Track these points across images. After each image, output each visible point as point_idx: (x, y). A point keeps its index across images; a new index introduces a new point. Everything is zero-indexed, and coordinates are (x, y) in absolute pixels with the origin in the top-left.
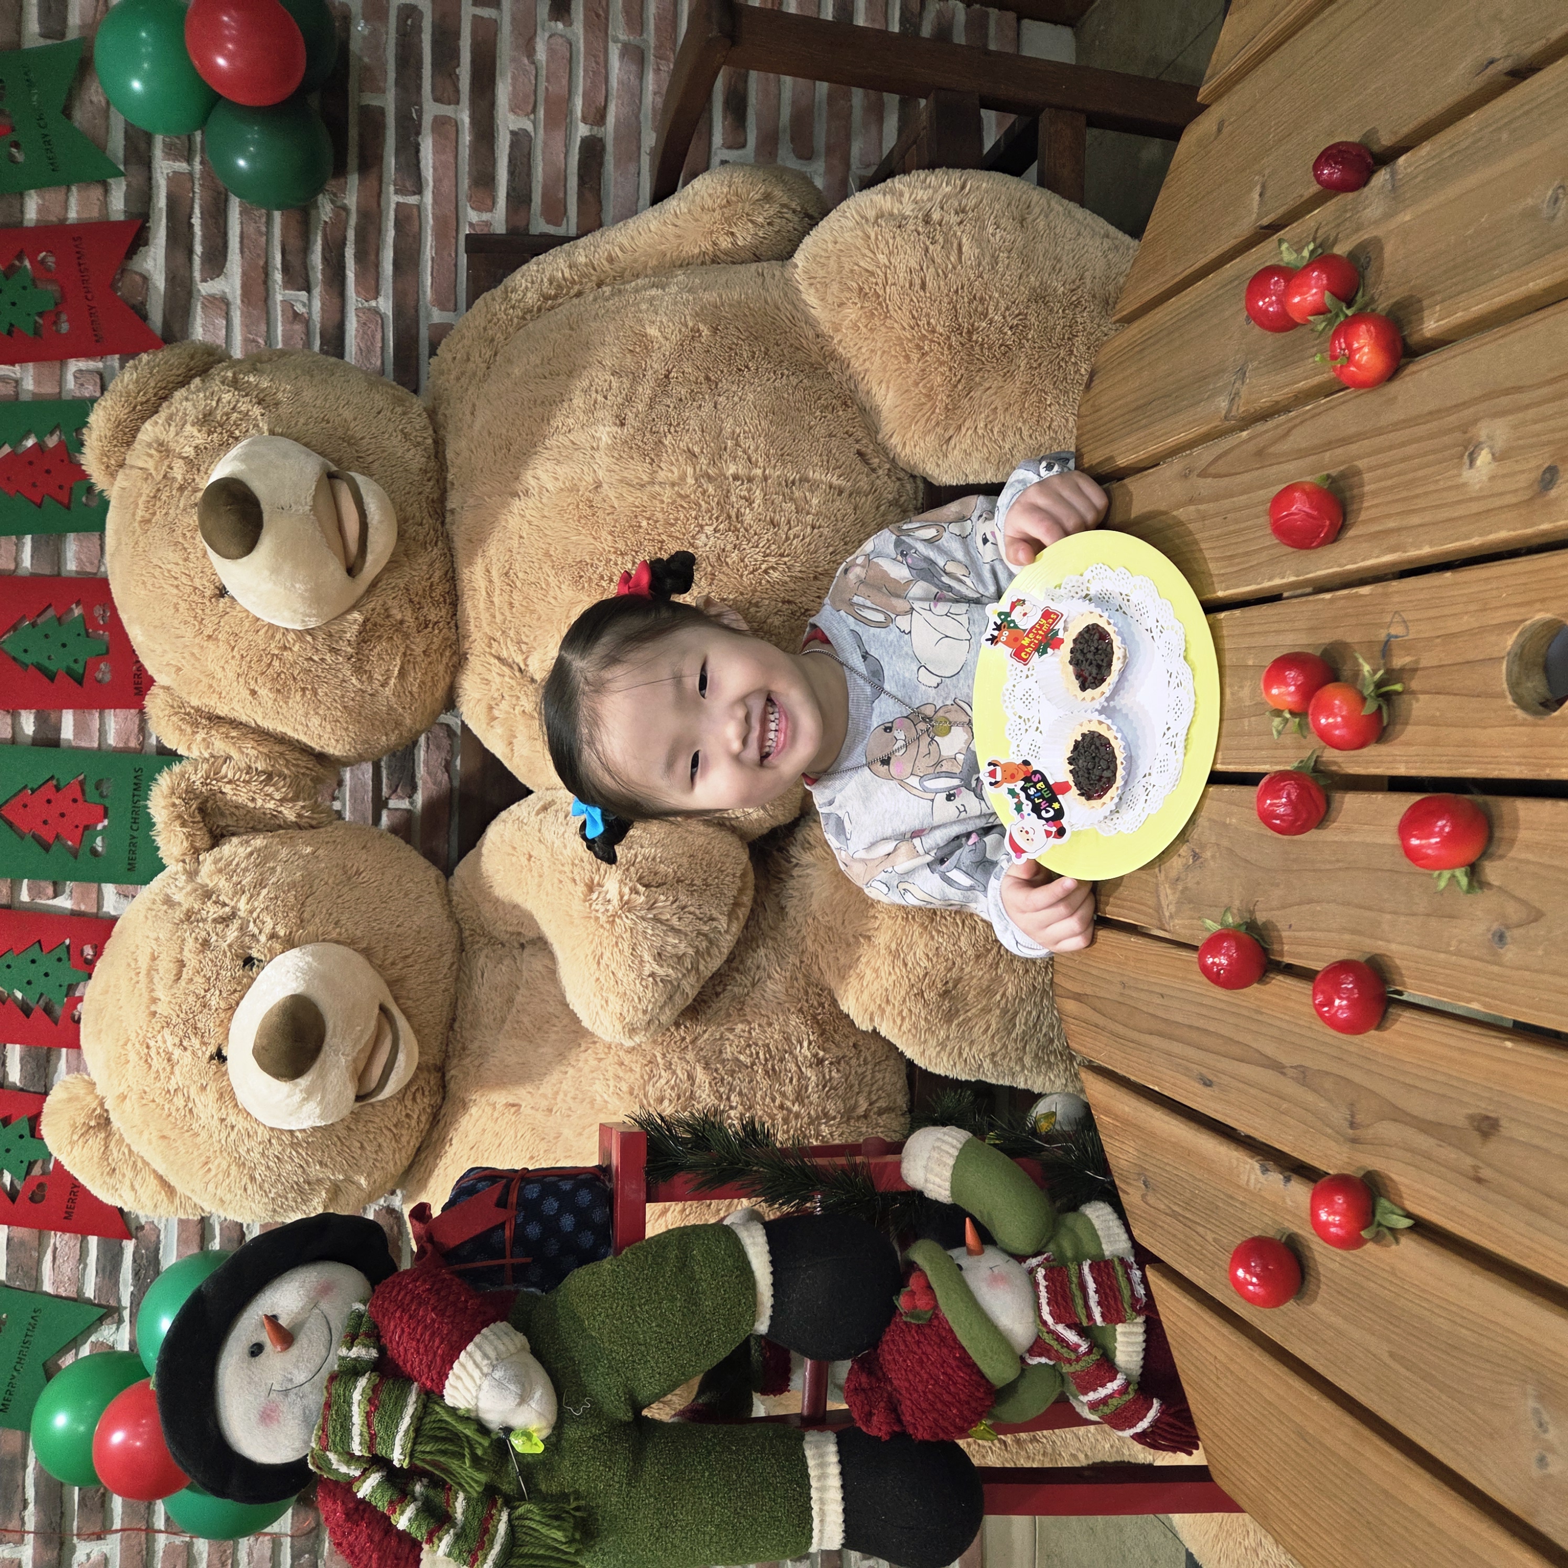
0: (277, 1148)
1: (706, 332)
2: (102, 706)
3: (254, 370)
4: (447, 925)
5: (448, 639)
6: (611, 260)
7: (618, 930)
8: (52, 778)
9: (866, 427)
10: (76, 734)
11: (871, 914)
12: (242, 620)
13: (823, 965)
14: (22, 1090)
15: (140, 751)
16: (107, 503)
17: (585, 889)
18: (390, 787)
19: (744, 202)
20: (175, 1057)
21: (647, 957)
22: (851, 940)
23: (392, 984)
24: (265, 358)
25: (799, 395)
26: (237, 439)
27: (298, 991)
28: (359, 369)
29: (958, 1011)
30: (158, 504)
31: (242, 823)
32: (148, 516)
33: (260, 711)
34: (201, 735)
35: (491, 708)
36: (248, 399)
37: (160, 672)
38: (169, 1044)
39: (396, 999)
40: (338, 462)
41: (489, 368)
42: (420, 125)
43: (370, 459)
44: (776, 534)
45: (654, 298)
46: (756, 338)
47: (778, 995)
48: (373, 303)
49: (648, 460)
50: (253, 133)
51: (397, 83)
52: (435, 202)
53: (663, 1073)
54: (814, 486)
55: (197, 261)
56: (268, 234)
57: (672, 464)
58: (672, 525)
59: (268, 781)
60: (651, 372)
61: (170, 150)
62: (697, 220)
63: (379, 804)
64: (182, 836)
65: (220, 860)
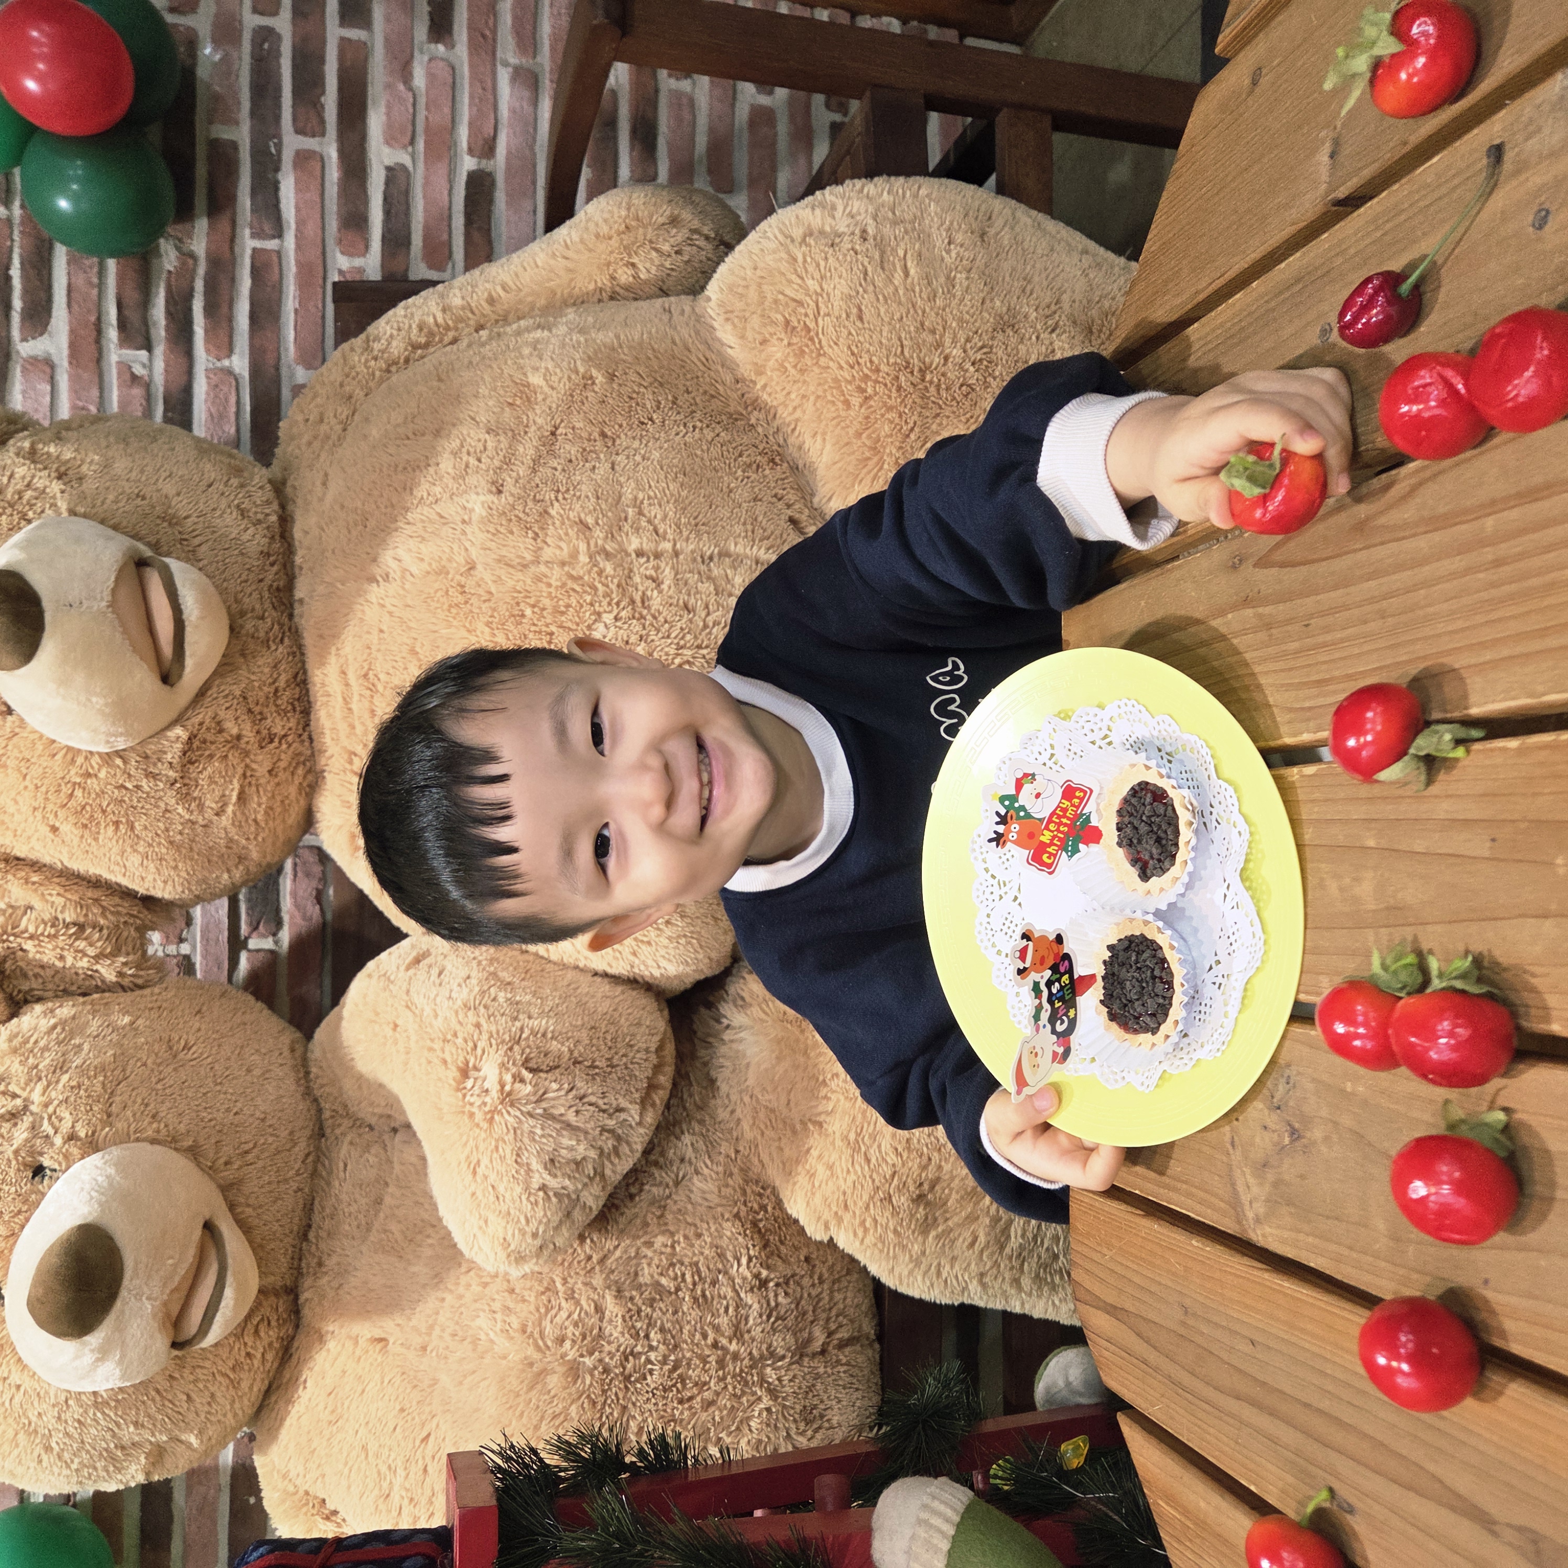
0: (75, 1411)
1: (600, 378)
3: (58, 438)
4: (302, 1106)
5: (300, 754)
6: (491, 301)
7: (499, 1130)
9: (799, 489)
11: (822, 1093)
12: (33, 743)
13: (764, 1156)
17: (457, 1074)
18: (250, 924)
19: (645, 227)
21: (536, 1165)
22: (799, 1127)
23: (226, 1189)
24: (74, 425)
25: (715, 451)
26: (28, 521)
27: (89, 1219)
29: (935, 1219)
31: (50, 987)
33: (65, 850)
36: (43, 473)
40: (156, 547)
41: (345, 430)
42: (279, 160)
43: (197, 541)
44: (691, 621)
45: (537, 341)
46: (661, 385)
47: (708, 1196)
48: (226, 363)
49: (530, 534)
50: (77, 168)
51: (253, 114)
52: (298, 247)
53: (564, 1303)
54: (737, 561)
55: (16, 318)
56: (101, 286)
57: (561, 539)
58: (563, 613)
59: (78, 936)
60: (533, 428)
62: (591, 251)
63: (236, 944)
65: (16, 1035)
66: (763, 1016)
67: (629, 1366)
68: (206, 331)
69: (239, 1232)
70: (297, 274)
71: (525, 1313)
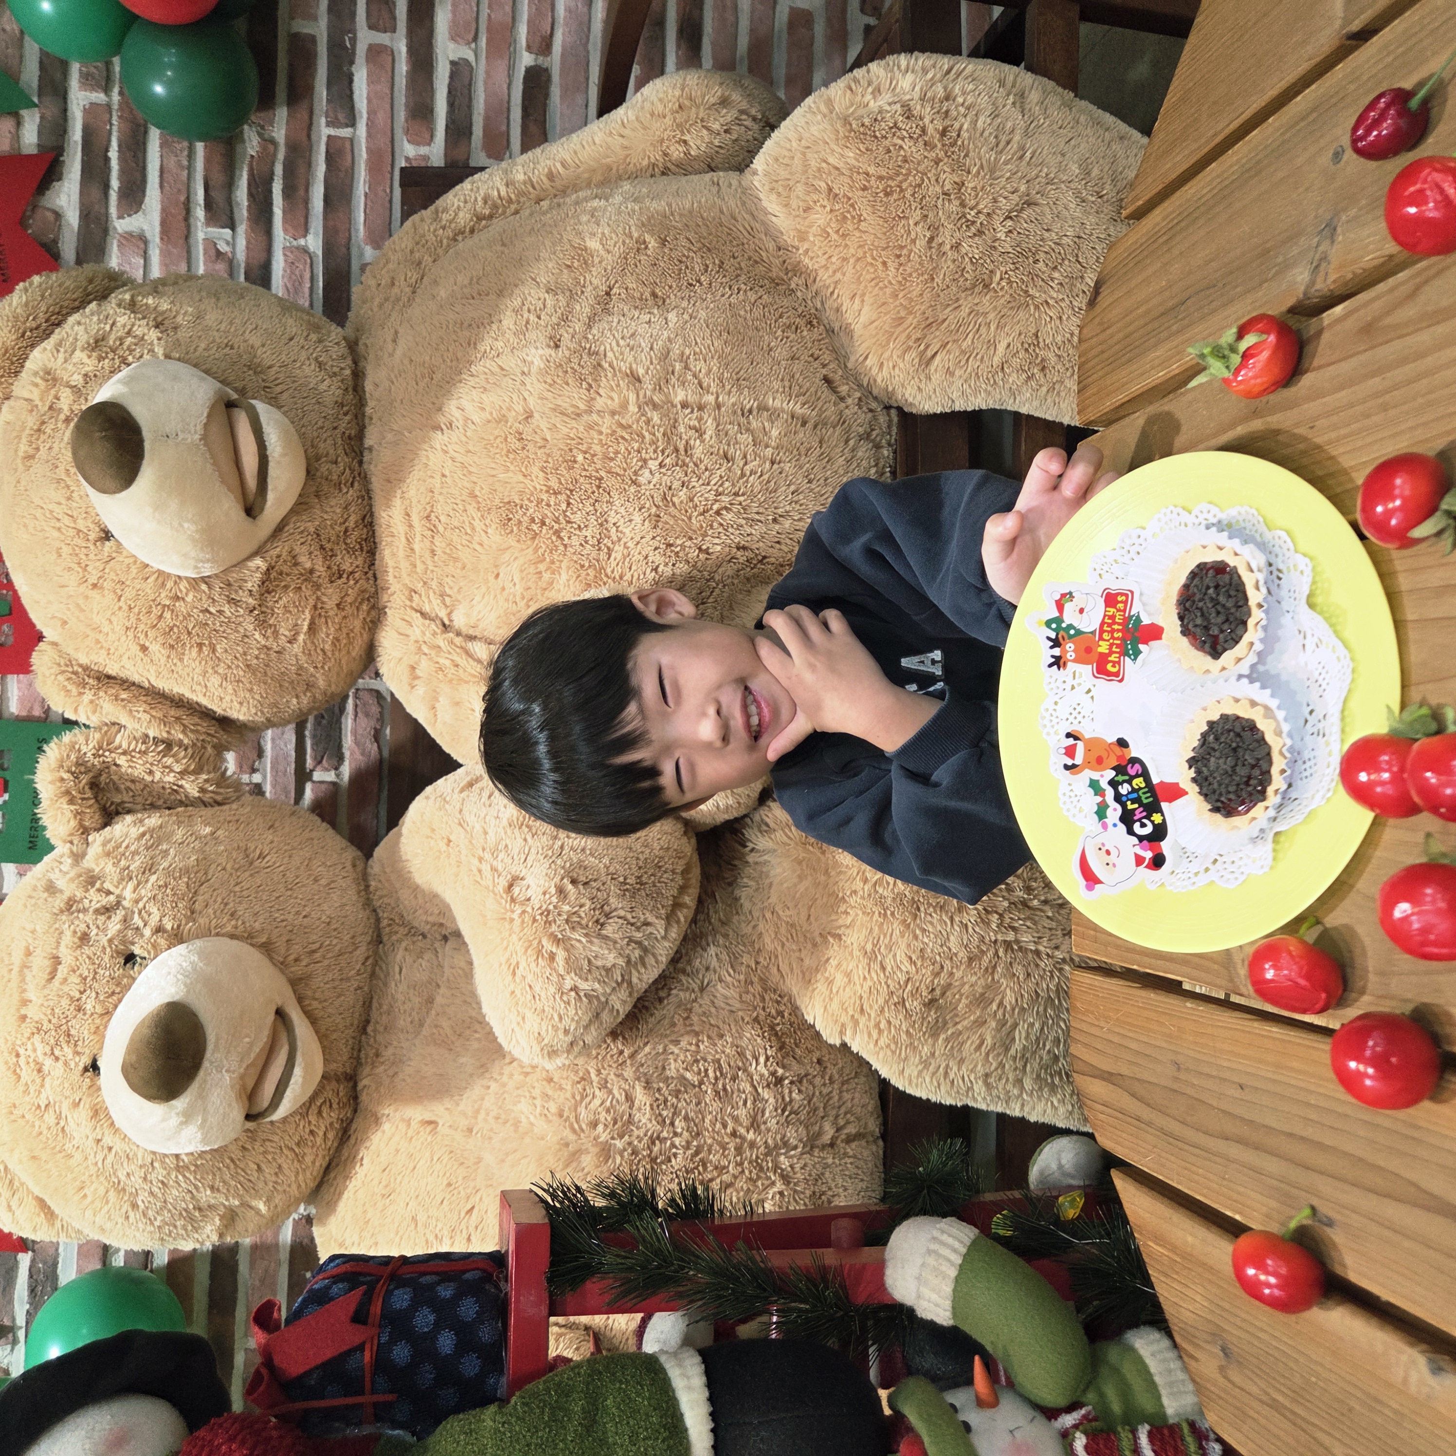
0: (159, 1173)
1: (652, 243)
3: (154, 291)
4: (362, 915)
5: (365, 591)
6: (551, 176)
9: (834, 351)
11: (840, 910)
12: (128, 567)
13: (784, 968)
15: (44, 720)
18: (315, 758)
19: (698, 107)
20: (46, 1069)
22: (818, 940)
23: (295, 983)
25: (757, 312)
26: (127, 365)
27: (176, 998)
29: (945, 1023)
30: (42, 438)
31: (139, 799)
32: (31, 451)
33: (153, 669)
34: (89, 695)
35: (412, 668)
37: (48, 625)
38: (39, 1052)
39: (300, 1000)
40: (240, 391)
41: (414, 292)
42: (354, 54)
43: (279, 389)
44: (730, 469)
45: (596, 209)
46: (709, 250)
47: (730, 1001)
48: (302, 242)
49: (584, 385)
50: (170, 56)
51: (330, 10)
52: (369, 135)
53: (597, 1092)
54: (774, 415)
55: (113, 197)
56: (190, 168)
57: (612, 389)
58: (612, 459)
59: (167, 751)
60: (590, 288)
61: (87, 80)
62: (645, 128)
63: (302, 776)
64: (69, 815)
65: (110, 841)
66: (786, 841)
67: (656, 1149)
68: (284, 212)
69: (306, 1021)
70: (369, 161)
71: (561, 1100)
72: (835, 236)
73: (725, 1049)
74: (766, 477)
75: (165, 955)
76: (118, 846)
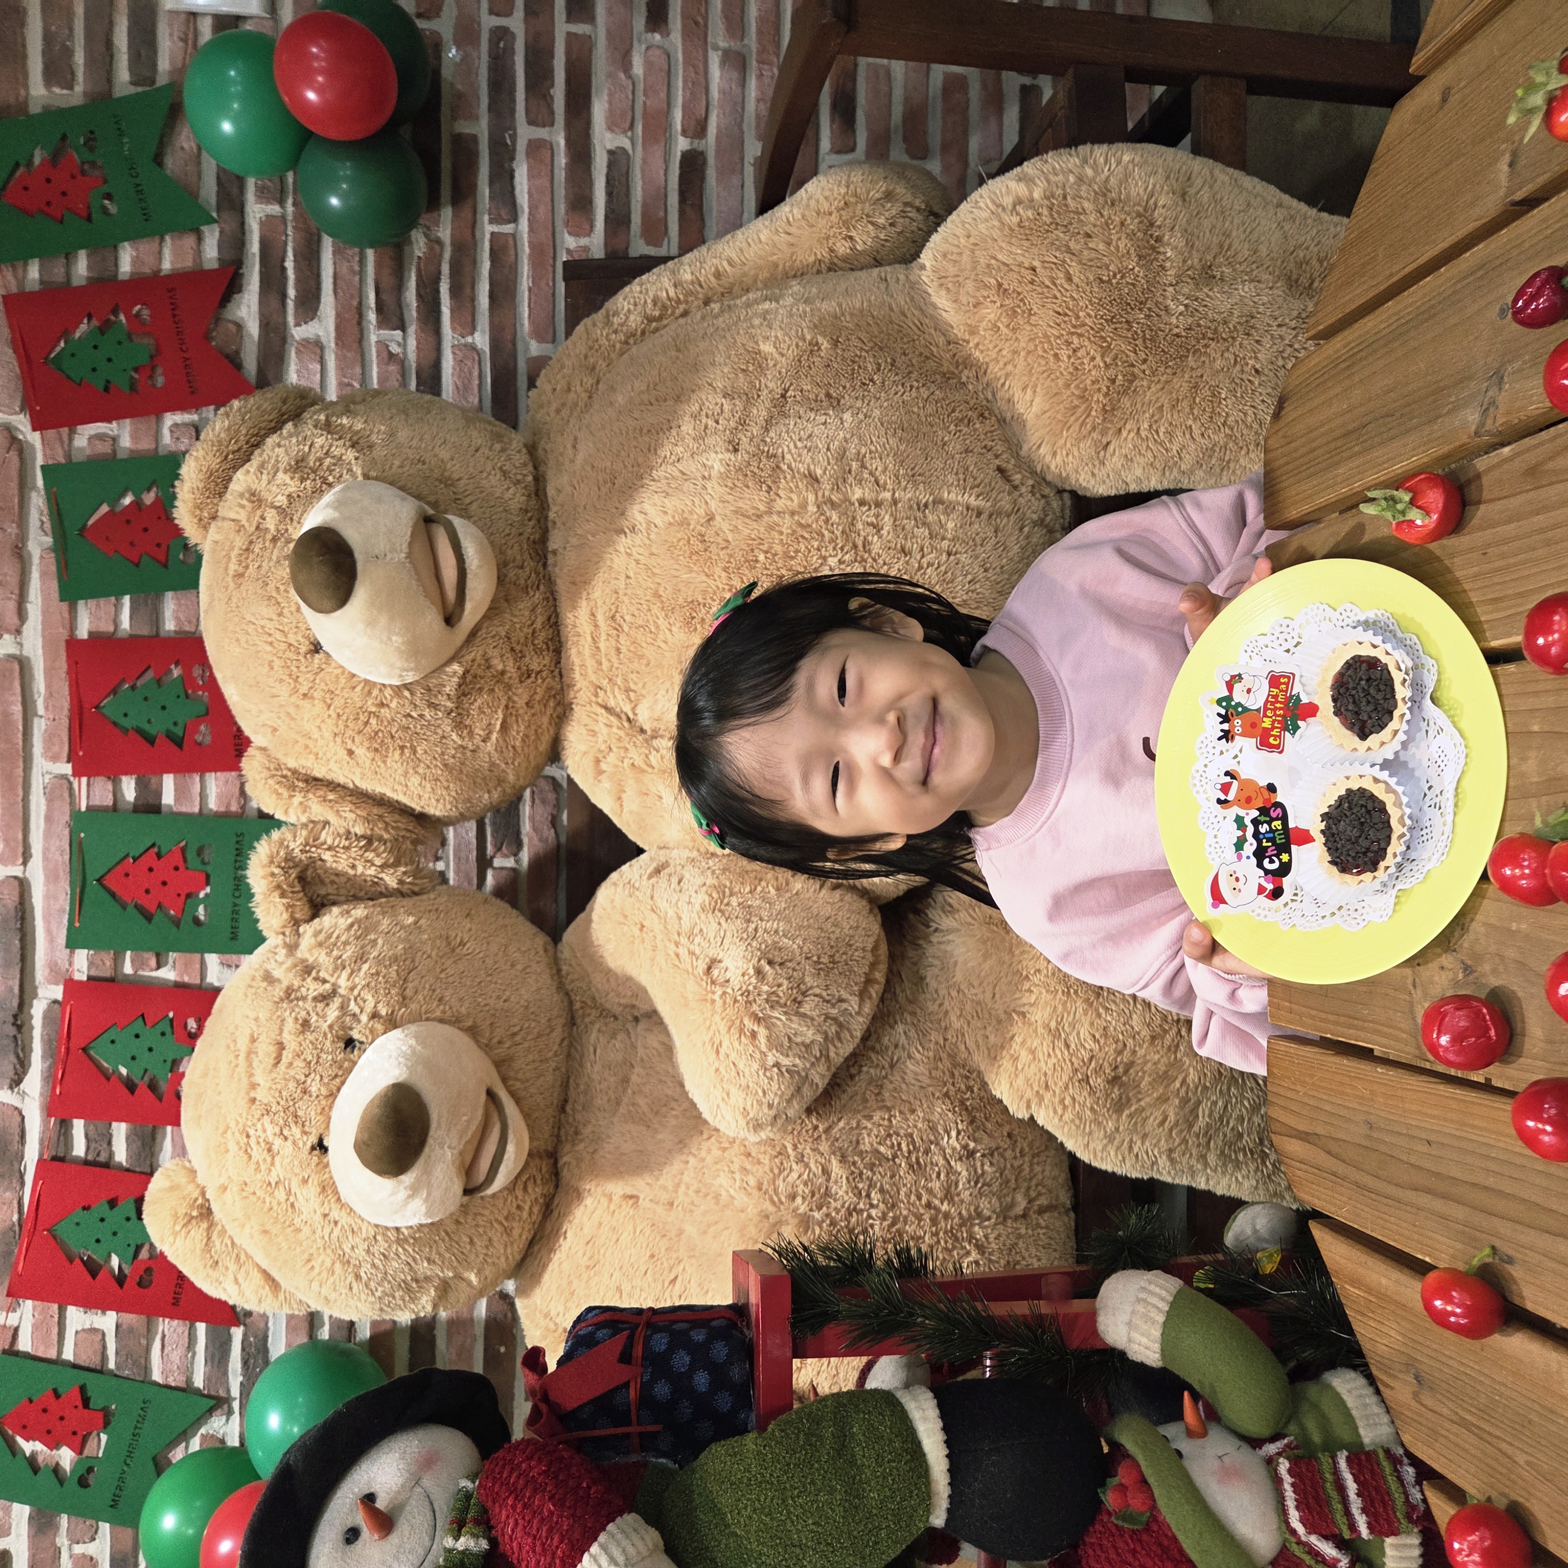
0: (382, 1245)
1: (825, 344)
2: (203, 769)
3: (347, 411)
4: (556, 997)
5: (551, 688)
6: (718, 275)
8: (153, 845)
9: (1007, 440)
10: (177, 799)
11: (1027, 987)
12: (337, 677)
13: (971, 1044)
14: (128, 1170)
15: (241, 815)
16: (200, 558)
18: (495, 845)
19: (863, 202)
20: (275, 1148)
22: (1003, 1016)
23: (499, 1064)
24: (358, 399)
25: (930, 409)
26: (330, 485)
27: (400, 1080)
28: (455, 406)
29: (1129, 1100)
30: (251, 557)
31: (343, 891)
32: (241, 570)
33: (358, 771)
34: (299, 798)
35: (598, 761)
36: (341, 442)
37: (255, 732)
38: (269, 1133)
39: (504, 1080)
40: (435, 505)
41: (590, 398)
42: (514, 150)
43: (468, 500)
44: (908, 562)
45: (767, 312)
46: (881, 349)
47: (920, 1077)
48: (469, 339)
49: (764, 487)
50: (346, 169)
51: (490, 110)
52: (531, 230)
53: (794, 1166)
54: (950, 508)
55: (290, 305)
56: (362, 273)
57: (792, 491)
58: (792, 558)
59: (368, 846)
60: (766, 392)
61: (264, 194)
62: (812, 226)
63: (483, 863)
64: (281, 908)
65: (320, 932)
66: (969, 919)
67: (853, 1220)
68: (452, 311)
70: (530, 255)
71: (760, 1174)
72: (1004, 330)
73: (917, 1123)
74: (943, 568)
75: (380, 1040)
76: (330, 937)
